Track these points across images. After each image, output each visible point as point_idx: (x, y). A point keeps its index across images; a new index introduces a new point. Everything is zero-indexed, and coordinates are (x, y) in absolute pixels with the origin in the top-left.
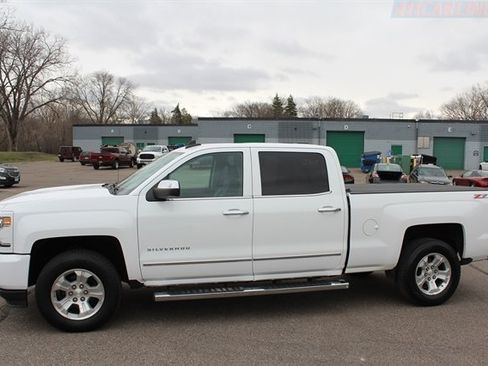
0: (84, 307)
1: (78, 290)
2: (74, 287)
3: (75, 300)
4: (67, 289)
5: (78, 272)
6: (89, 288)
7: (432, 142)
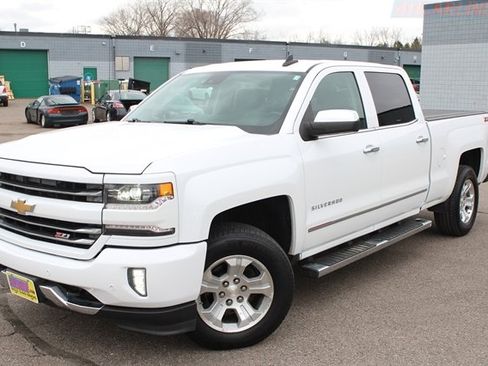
0: (244, 311)
1: (232, 287)
2: (225, 284)
3: (229, 302)
4: (215, 289)
5: (232, 261)
6: (248, 281)
7: (132, 63)
